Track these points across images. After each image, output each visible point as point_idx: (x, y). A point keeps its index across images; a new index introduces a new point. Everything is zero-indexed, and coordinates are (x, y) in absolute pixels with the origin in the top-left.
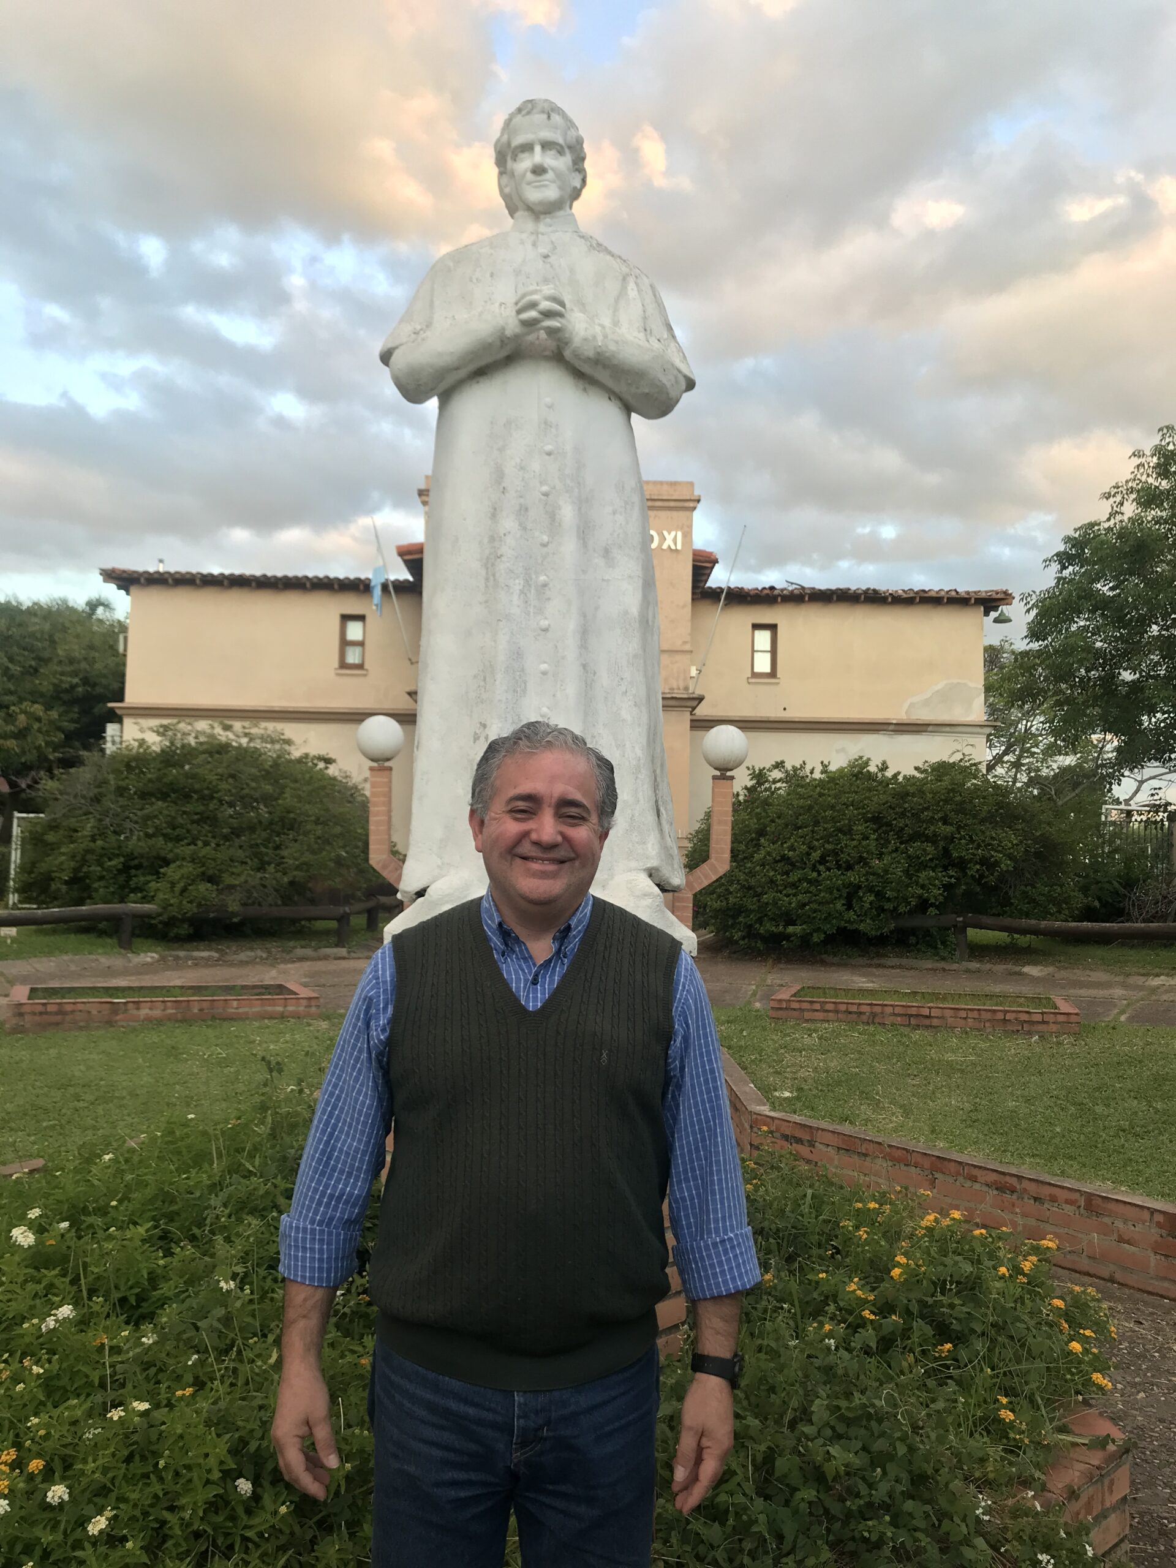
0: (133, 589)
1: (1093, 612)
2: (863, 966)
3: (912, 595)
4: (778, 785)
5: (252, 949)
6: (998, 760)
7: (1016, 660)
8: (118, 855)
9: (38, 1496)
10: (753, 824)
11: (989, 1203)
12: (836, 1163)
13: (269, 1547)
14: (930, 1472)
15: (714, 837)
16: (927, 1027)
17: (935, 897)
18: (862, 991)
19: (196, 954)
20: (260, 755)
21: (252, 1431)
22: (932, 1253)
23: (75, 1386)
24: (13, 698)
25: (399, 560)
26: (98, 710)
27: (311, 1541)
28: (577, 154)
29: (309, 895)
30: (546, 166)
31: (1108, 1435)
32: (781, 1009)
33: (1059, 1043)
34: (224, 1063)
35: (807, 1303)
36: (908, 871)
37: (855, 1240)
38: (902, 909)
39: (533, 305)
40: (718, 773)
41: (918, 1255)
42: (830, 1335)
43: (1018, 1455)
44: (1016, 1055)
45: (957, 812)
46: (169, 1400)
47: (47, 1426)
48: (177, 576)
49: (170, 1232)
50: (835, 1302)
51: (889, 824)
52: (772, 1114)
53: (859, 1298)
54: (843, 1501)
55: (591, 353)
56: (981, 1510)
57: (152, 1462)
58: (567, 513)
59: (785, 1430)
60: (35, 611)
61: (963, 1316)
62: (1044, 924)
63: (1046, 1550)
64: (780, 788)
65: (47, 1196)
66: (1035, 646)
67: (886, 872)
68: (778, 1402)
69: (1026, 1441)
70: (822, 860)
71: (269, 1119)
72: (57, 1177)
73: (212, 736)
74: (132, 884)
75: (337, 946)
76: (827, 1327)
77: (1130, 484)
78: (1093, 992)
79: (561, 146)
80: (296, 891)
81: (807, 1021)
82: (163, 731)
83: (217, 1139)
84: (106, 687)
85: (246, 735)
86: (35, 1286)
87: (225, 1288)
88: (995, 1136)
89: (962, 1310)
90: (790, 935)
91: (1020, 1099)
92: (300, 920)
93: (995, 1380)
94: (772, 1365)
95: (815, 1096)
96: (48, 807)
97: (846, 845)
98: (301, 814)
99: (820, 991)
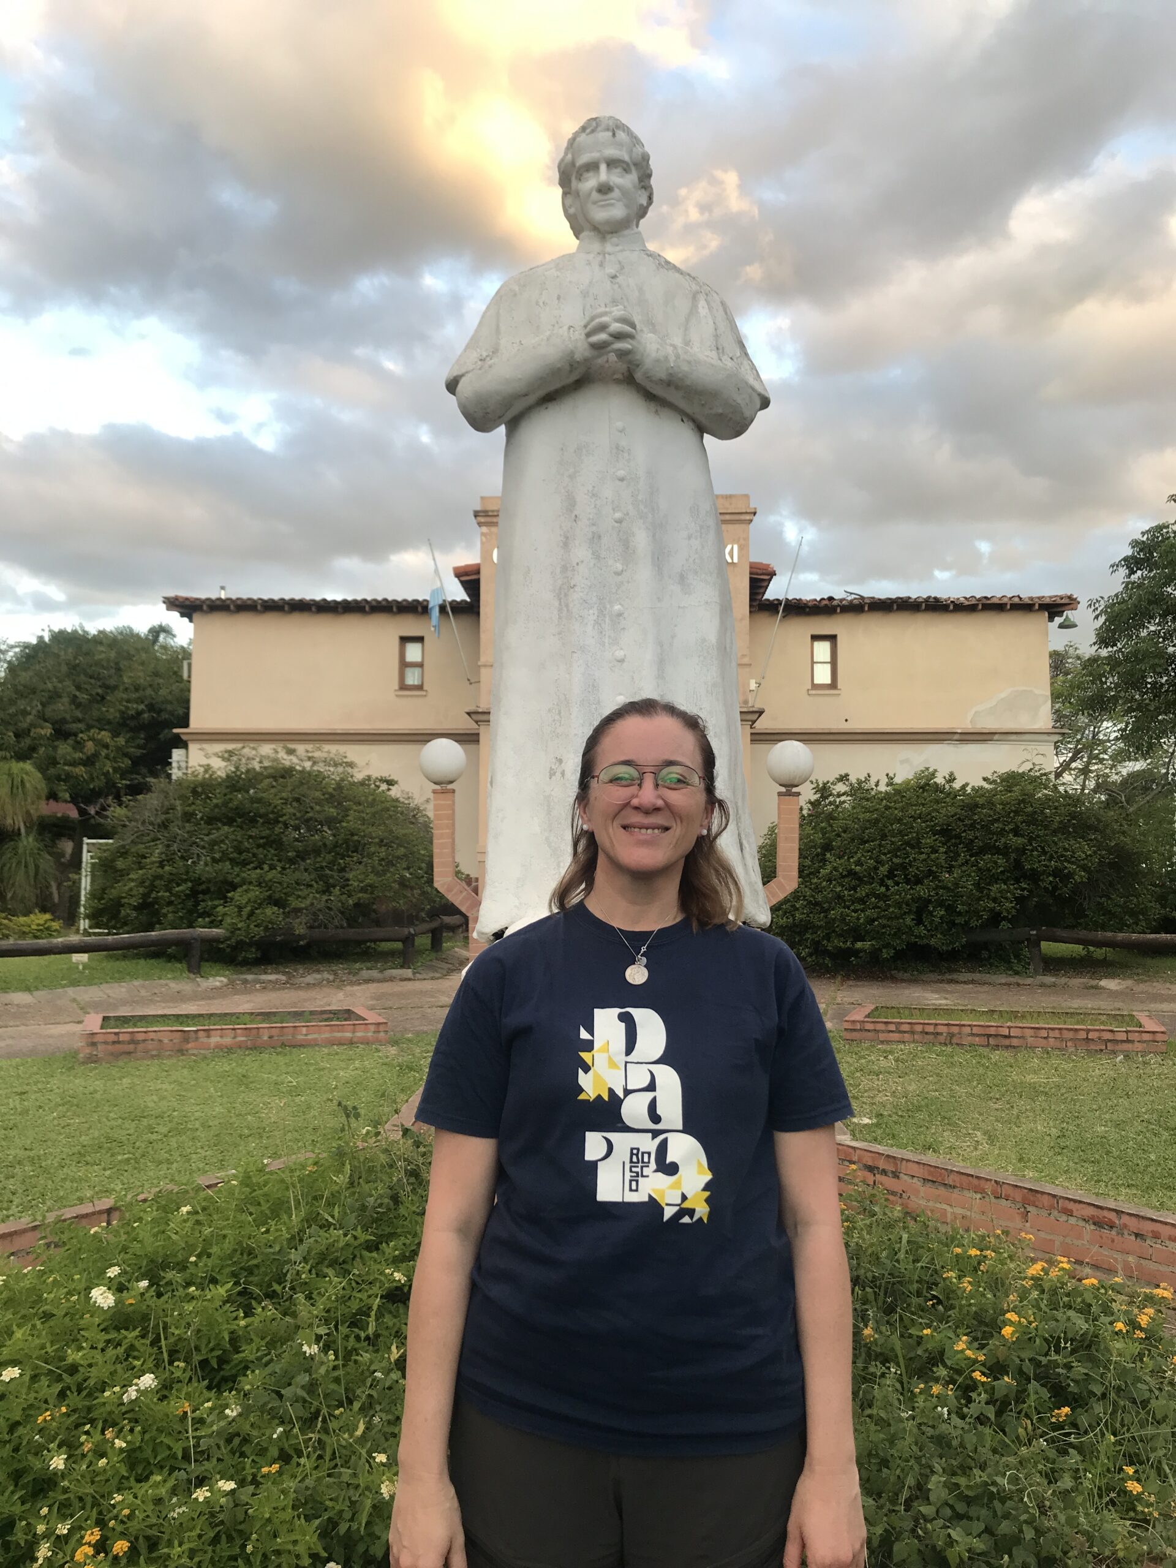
0: (195, 616)
1: (1164, 616)
2: (934, 982)
3: (974, 602)
4: (843, 798)
5: (318, 971)
6: (1066, 767)
7: (1084, 666)
8: (185, 881)
10: (818, 838)
11: (1087, 1240)
12: (922, 1194)
14: (1059, 1554)
15: (780, 854)
16: (1007, 1047)
17: (1007, 910)
18: (937, 1011)
19: (264, 977)
20: (324, 779)
21: (341, 1511)
22: (1043, 1306)
23: (159, 1458)
24: (81, 726)
25: (456, 580)
26: (163, 736)
28: (642, 169)
29: (373, 915)
32: (855, 1030)
33: (1145, 1063)
34: (295, 1091)
35: (911, 1359)
36: (979, 884)
37: (959, 1293)
38: (973, 923)
39: (603, 328)
40: (783, 790)
41: (1029, 1311)
42: (941, 1400)
43: (1147, 1530)
44: (1101, 1076)
45: (1028, 823)
46: (254, 1476)
47: (131, 1504)
48: (239, 602)
49: (248, 1288)
50: (945, 1366)
51: (958, 837)
52: (853, 1144)
53: (969, 1358)
55: (663, 375)
57: (239, 1543)
58: (641, 539)
59: (902, 1509)
60: (103, 640)
61: (1079, 1378)
62: (1120, 936)
64: (844, 802)
65: (125, 1250)
66: (1104, 652)
67: (956, 885)
68: (893, 1479)
69: (1156, 1515)
70: (891, 875)
71: (347, 1167)
72: (135, 1228)
73: (276, 760)
74: (200, 908)
75: (402, 967)
76: (937, 1391)
78: (1174, 1007)
79: (628, 164)
80: (361, 913)
81: (882, 1042)
82: (228, 756)
83: (294, 1187)
84: (171, 713)
85: (309, 758)
86: (114, 1352)
87: (308, 1352)
88: (1086, 1165)
89: (1080, 1369)
90: (859, 951)
91: (1109, 1124)
92: (365, 942)
93: (1118, 1448)
94: (882, 1436)
95: (896, 1123)
96: (116, 833)
97: (915, 859)
98: (364, 836)
99: (894, 1011)
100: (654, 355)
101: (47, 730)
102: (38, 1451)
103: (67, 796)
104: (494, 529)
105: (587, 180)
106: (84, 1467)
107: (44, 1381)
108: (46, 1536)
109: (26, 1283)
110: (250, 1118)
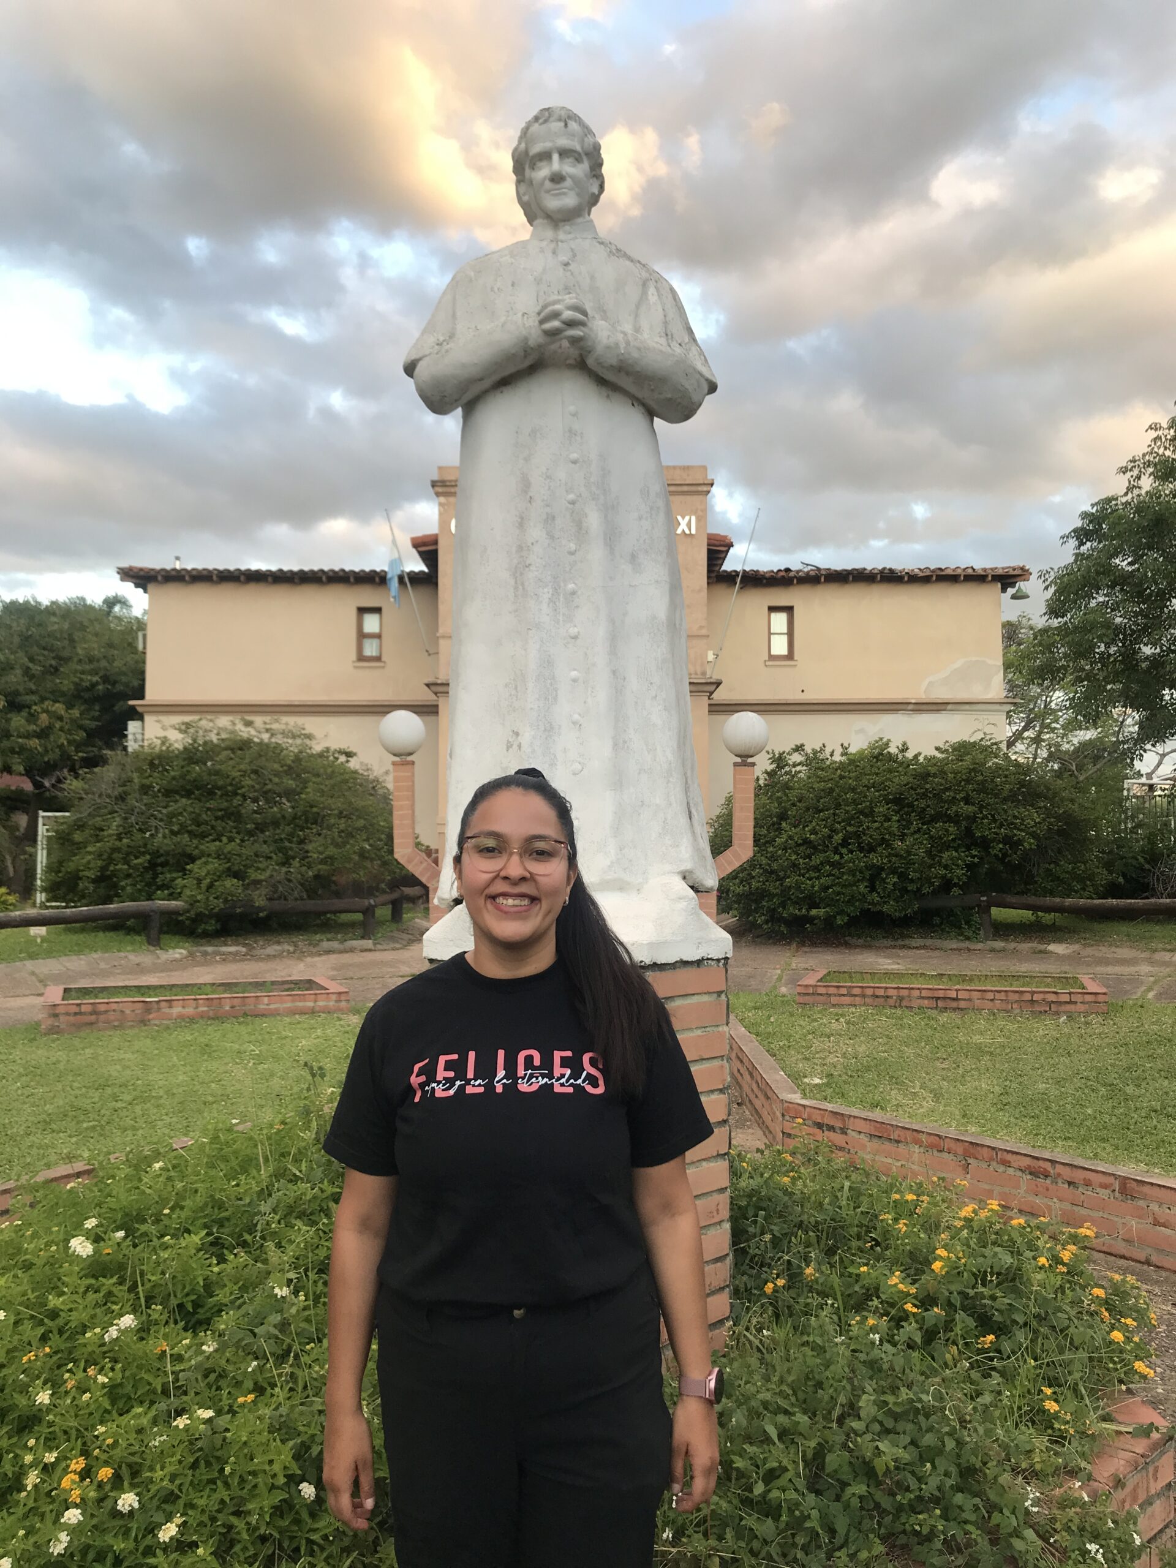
0: (150, 587)
1: (1112, 587)
2: (887, 948)
3: (928, 573)
4: (798, 768)
5: (279, 943)
6: (1018, 736)
7: (1035, 636)
8: (144, 854)
9: (108, 1504)
10: (774, 808)
11: (1023, 1189)
12: (869, 1149)
13: (334, 1549)
14: (978, 1465)
15: (736, 823)
16: (954, 1009)
17: (959, 878)
18: (888, 975)
19: (224, 949)
20: (282, 751)
21: (314, 1436)
22: (972, 1243)
23: (139, 1393)
24: (34, 698)
25: (414, 551)
26: (118, 707)
27: (373, 1542)
29: (333, 887)
30: (564, 173)
31: (1152, 1424)
32: (808, 994)
33: (1087, 1023)
34: (259, 1059)
35: (849, 1295)
36: (930, 851)
37: (895, 1234)
38: (925, 891)
39: (556, 315)
40: (739, 760)
41: (959, 1248)
42: (873, 1329)
43: (1064, 1446)
44: (1044, 1036)
45: (979, 792)
46: (231, 1406)
47: (114, 1435)
48: (194, 573)
49: (220, 1238)
50: (878, 1297)
51: (911, 805)
52: (804, 1102)
53: (902, 1292)
54: (894, 1495)
55: (614, 362)
56: (1029, 1502)
57: (217, 1467)
58: (594, 520)
59: (834, 1425)
60: (55, 610)
61: (1003, 1307)
62: (1068, 902)
63: (1095, 1538)
64: (800, 772)
65: (99, 1205)
66: (1056, 622)
67: (909, 853)
68: (826, 1398)
69: (1072, 1431)
70: (845, 843)
71: (314, 1124)
72: (109, 1185)
73: (233, 732)
74: (159, 881)
75: (363, 938)
76: (871, 1322)
77: (1147, 458)
78: (1118, 969)
79: (579, 154)
80: (321, 885)
81: (834, 1006)
82: (185, 728)
83: (263, 1144)
84: (127, 685)
85: (267, 730)
86: (95, 1296)
87: (279, 1294)
88: (1026, 1120)
89: (1004, 1301)
90: (813, 918)
91: (1050, 1081)
92: (325, 913)
93: (1038, 1371)
94: (818, 1361)
95: (845, 1082)
96: (73, 806)
97: (868, 827)
98: (324, 808)
99: (846, 975)
100: (605, 341)
102: (24, 1389)
103: (21, 769)
104: (452, 499)
105: (540, 169)
106: (69, 1401)
107: (27, 1325)
108: (32, 1465)
109: (5, 1237)
110: (213, 1085)
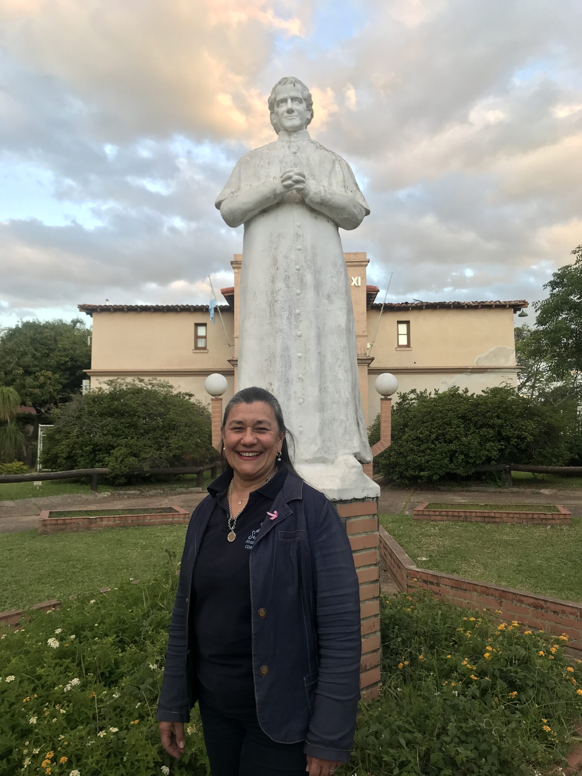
0: (94, 314)
1: (570, 310)
2: (459, 491)
3: (477, 304)
4: (413, 401)
5: (155, 489)
6: (523, 385)
7: (531, 335)
8: (90, 444)
10: (401, 421)
11: (530, 615)
12: (451, 594)
14: (509, 759)
15: (382, 429)
16: (494, 522)
17: (495, 456)
18: (460, 505)
19: (128, 492)
20: (157, 394)
22: (504, 644)
23: (81, 719)
24: (38, 369)
25: (222, 296)
26: (78, 373)
28: (308, 102)
29: (182, 461)
30: (293, 109)
32: (419, 515)
33: (561, 530)
34: (144, 548)
35: (442, 670)
36: (480, 443)
37: (465, 638)
38: (478, 462)
39: (290, 178)
40: (383, 397)
41: (498, 646)
42: (455, 688)
43: (553, 749)
44: (539, 536)
45: (504, 413)
46: (127, 726)
47: (68, 740)
48: (115, 307)
49: (123, 639)
50: (457, 671)
51: (470, 420)
52: (418, 570)
53: (469, 669)
55: (318, 200)
57: (120, 757)
58: (309, 278)
59: (435, 739)
60: (48, 326)
61: (521, 677)
62: (550, 468)
64: (414, 403)
65: (63, 621)
66: (541, 328)
67: (469, 443)
68: (431, 724)
69: (557, 742)
70: (437, 439)
71: (170, 581)
72: (68, 611)
73: (134, 385)
74: (97, 458)
75: (197, 486)
76: (453, 684)
78: (577, 502)
79: (301, 99)
80: (177, 460)
81: (432, 521)
82: (110, 383)
83: (145, 591)
84: (82, 362)
85: (150, 384)
86: (60, 668)
87: (152, 668)
88: (531, 579)
89: (522, 674)
90: (422, 476)
91: (543, 559)
92: (178, 474)
93: (540, 710)
94: (426, 705)
95: (439, 560)
96: (55, 422)
97: (449, 431)
98: (178, 422)
99: (438, 505)
100: (314, 190)
101: (21, 371)
102: (24, 716)
103: (31, 403)
104: (240, 270)
105: (282, 107)
106: (46, 722)
107: (26, 683)
108: (27, 755)
109: (16, 638)
110: (122, 560)
